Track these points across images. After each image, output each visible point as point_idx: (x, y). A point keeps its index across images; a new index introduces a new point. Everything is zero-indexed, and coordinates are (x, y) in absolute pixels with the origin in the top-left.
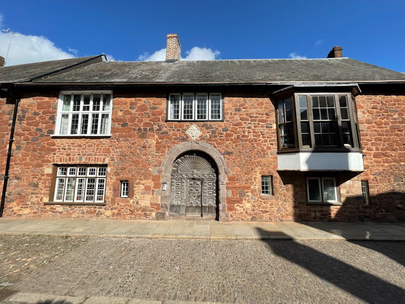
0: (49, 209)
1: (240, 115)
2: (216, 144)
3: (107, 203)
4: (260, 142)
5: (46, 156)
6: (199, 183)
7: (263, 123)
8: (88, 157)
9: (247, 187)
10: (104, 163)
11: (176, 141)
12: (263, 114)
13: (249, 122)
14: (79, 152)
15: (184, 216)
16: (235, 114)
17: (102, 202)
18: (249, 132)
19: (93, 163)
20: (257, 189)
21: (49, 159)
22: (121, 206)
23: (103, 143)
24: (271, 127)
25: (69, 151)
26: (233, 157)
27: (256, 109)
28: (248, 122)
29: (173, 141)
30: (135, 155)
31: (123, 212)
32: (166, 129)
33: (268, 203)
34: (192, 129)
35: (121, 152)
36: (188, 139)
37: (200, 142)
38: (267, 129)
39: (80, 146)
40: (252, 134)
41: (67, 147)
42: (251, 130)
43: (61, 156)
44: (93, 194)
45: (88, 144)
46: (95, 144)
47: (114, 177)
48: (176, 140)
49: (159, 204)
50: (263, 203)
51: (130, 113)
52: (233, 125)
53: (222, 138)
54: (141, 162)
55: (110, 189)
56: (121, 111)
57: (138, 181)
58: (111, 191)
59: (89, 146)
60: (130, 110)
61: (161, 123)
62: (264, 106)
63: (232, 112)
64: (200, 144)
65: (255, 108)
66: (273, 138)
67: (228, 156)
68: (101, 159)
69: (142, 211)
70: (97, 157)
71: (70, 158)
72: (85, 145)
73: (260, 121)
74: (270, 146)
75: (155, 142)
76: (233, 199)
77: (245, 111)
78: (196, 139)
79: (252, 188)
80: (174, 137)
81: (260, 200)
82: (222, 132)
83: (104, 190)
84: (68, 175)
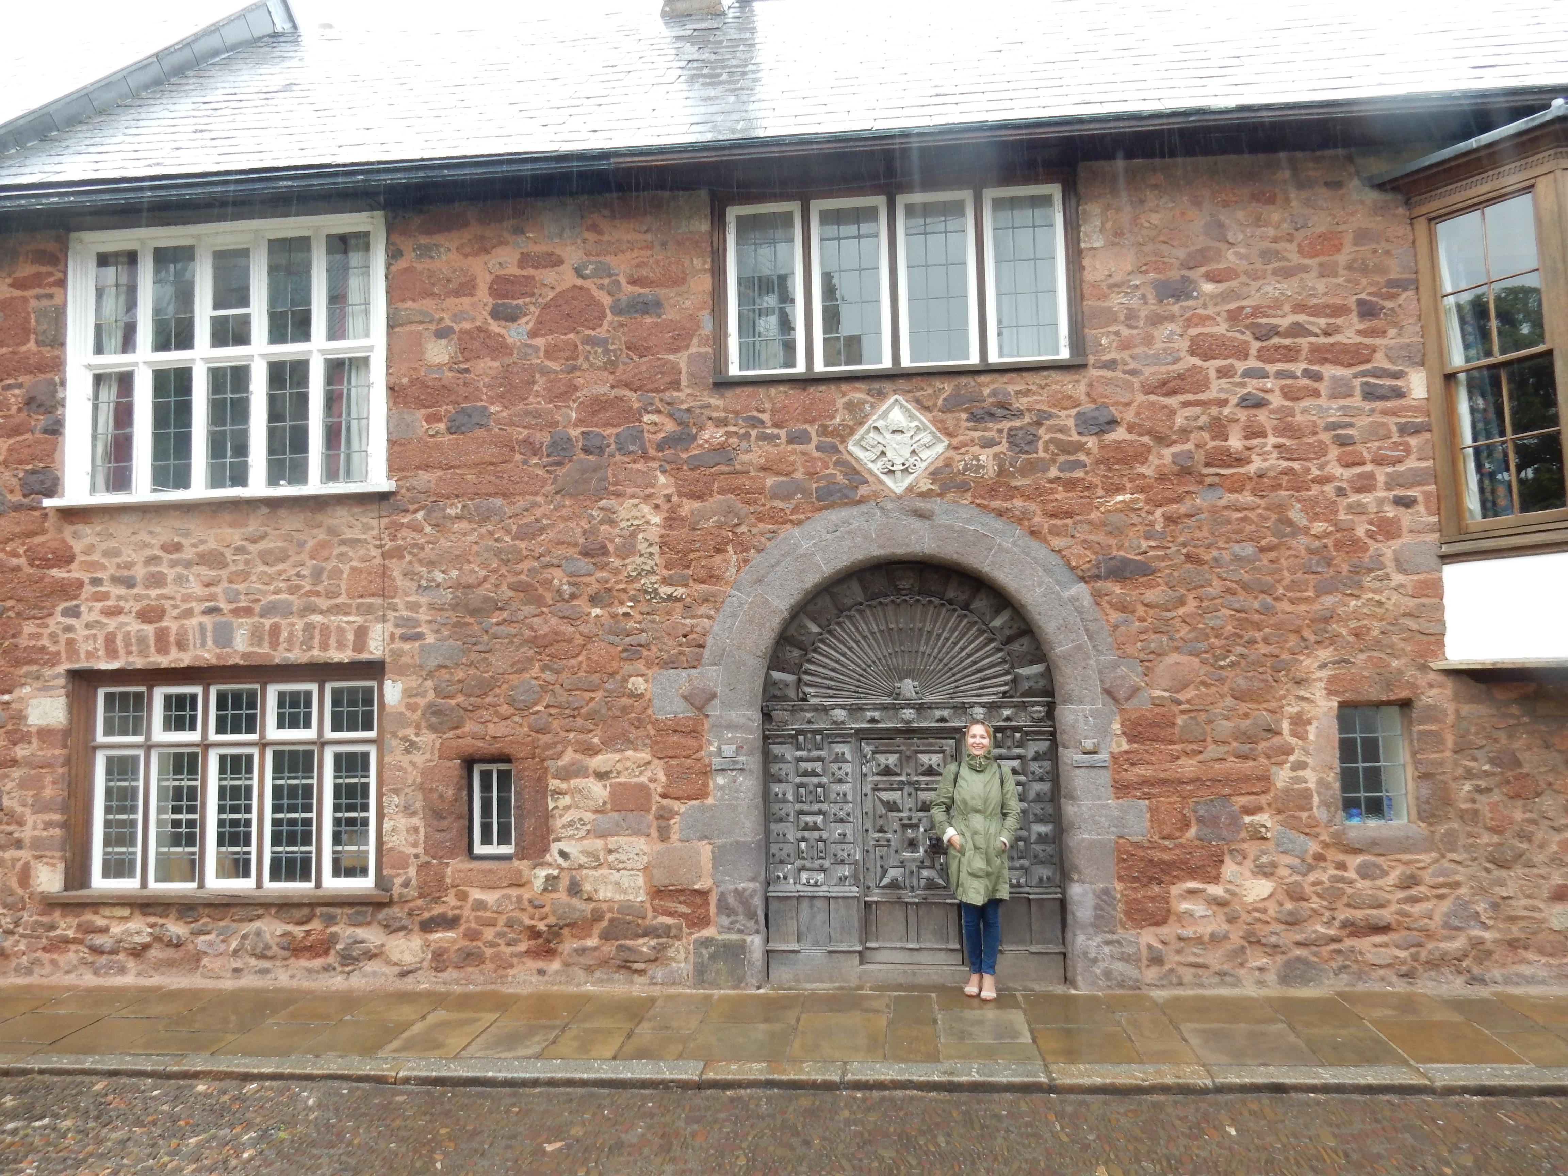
0: (71, 933)
1: (1189, 323)
2: (1037, 517)
3: (396, 890)
4: (1329, 489)
5: (29, 628)
7: (1340, 372)
8: (268, 623)
9: (1247, 779)
10: (364, 656)
11: (788, 506)
12: (1339, 311)
13: (1253, 363)
14: (212, 597)
15: (855, 960)
16: (1157, 320)
17: (365, 884)
18: (1253, 433)
19: (296, 656)
20: (1312, 785)
21: (45, 642)
22: (480, 905)
23: (349, 534)
24: (1399, 394)
25: (153, 593)
26: (1151, 595)
27: (1294, 282)
28: (1241, 366)
29: (766, 504)
30: (539, 601)
31: (493, 945)
32: (720, 435)
33: (1385, 874)
34: (880, 424)
35: (457, 585)
36: (863, 491)
37: (938, 506)
38: (1367, 406)
39: (212, 559)
40: (1271, 440)
41: (140, 572)
42: (1262, 416)
43: (112, 624)
44: (307, 841)
45: (262, 545)
46: (301, 544)
47: (428, 738)
48: (787, 497)
49: (703, 894)
50: (1351, 874)
51: (499, 348)
52: (1149, 390)
53: (1078, 474)
54: (579, 641)
55: (408, 810)
56: (442, 334)
57: (569, 756)
58: (416, 821)
59: (267, 558)
60: (495, 327)
61: (685, 397)
62: (1342, 258)
63: (1135, 302)
64: (940, 518)
65: (1286, 273)
66: (1412, 463)
67: (1117, 589)
68: (341, 630)
69: (606, 936)
70: (317, 618)
71: (162, 637)
72: (240, 550)
73: (1322, 355)
74: (1390, 512)
75: (656, 519)
76: (1156, 855)
77: (1224, 297)
79: (1280, 784)
80: (770, 481)
81: (1334, 855)
82: (1075, 437)
83: (372, 814)
84: (160, 735)
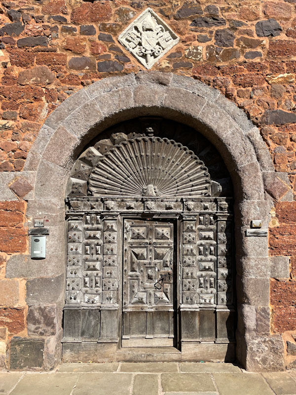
2: (231, 86)
6: (166, 231)
11: (80, 74)
15: (115, 347)
29: (67, 72)
32: (38, 27)
36: (127, 66)
37: (171, 77)
48: (80, 68)
49: (19, 310)
53: (257, 60)
64: (172, 85)
67: (276, 131)
78: (155, 66)
80: (70, 57)
